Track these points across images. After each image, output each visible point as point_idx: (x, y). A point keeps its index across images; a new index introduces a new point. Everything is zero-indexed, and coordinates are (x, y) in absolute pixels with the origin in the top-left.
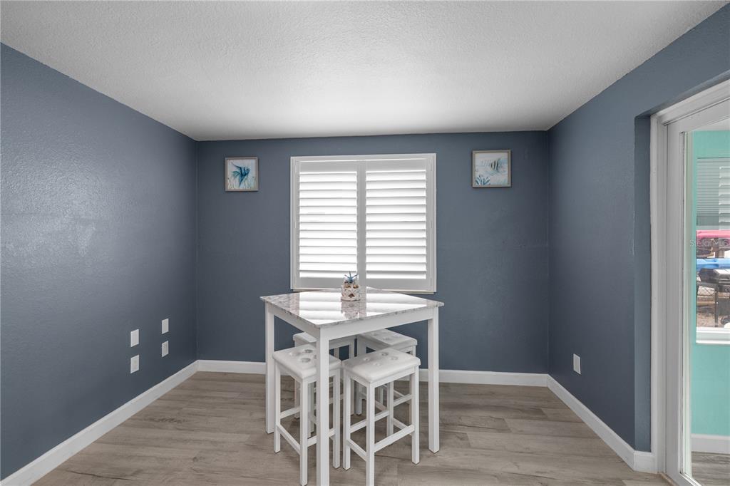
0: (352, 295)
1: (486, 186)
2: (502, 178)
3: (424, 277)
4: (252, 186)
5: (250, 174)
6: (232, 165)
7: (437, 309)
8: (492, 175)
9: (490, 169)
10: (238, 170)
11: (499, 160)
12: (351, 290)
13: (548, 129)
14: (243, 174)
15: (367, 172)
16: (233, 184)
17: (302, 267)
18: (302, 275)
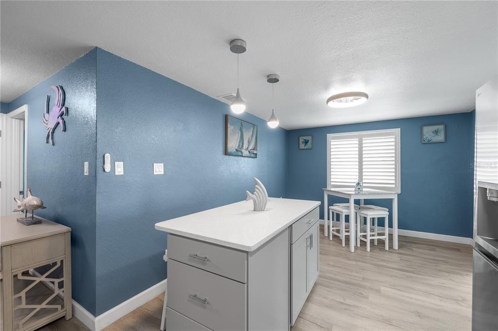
0: (359, 189)
1: (430, 142)
2: (441, 138)
3: (394, 186)
4: (310, 147)
5: (309, 143)
6: (301, 140)
7: (397, 195)
8: (434, 137)
9: (432, 134)
10: (304, 141)
11: (438, 129)
12: (359, 187)
13: (470, 112)
14: (306, 142)
15: (363, 139)
16: (302, 146)
17: (332, 180)
18: (332, 183)
